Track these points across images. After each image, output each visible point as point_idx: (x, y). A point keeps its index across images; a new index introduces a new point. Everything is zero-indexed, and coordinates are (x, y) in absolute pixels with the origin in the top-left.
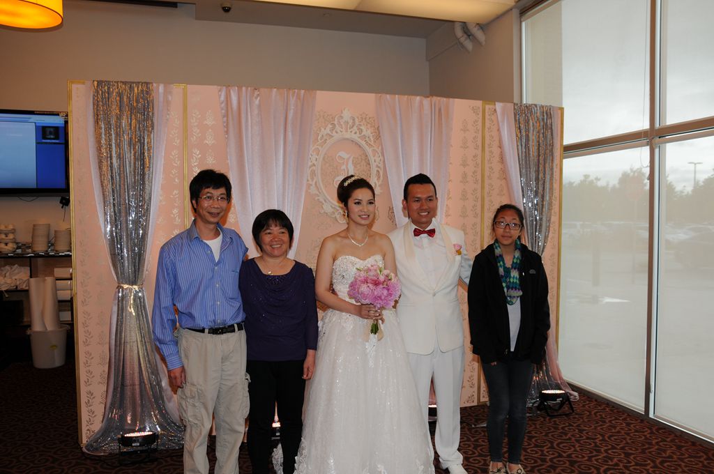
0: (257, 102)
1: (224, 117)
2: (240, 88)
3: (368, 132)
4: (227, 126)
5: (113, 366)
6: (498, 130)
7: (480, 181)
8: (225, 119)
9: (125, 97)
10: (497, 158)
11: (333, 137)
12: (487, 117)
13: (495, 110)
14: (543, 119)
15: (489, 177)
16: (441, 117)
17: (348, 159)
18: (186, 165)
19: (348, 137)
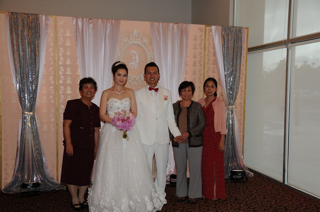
0: (91, 25)
1: (75, 32)
2: (83, 18)
3: (145, 41)
4: (77, 37)
5: (19, 151)
6: (213, 40)
7: (203, 65)
8: (76, 34)
9: (25, 21)
10: (212, 54)
11: (128, 43)
12: (207, 33)
13: (211, 30)
14: (237, 34)
15: (208, 64)
16: (183, 33)
17: (136, 54)
18: (56, 55)
19: (136, 43)
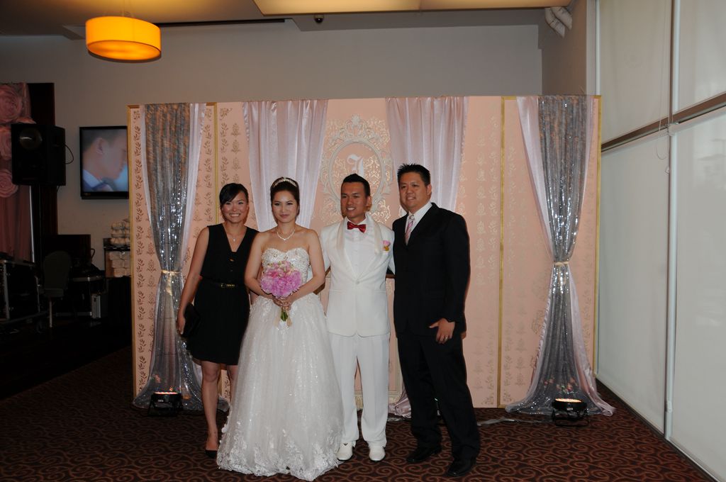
0: (274, 114)
1: (247, 128)
2: (260, 102)
6: (520, 125)
7: (499, 178)
9: (168, 117)
11: (343, 141)
13: (516, 104)
17: (359, 161)
19: (357, 140)
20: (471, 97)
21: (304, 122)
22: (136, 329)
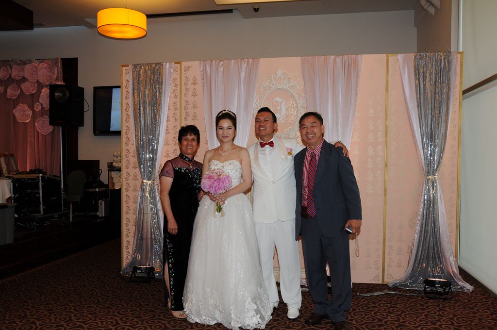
0: (221, 69)
2: (212, 61)
3: (294, 83)
7: (384, 114)
9: (148, 72)
12: (390, 65)
16: (351, 70)
19: (281, 87)
20: (363, 55)
21: (243, 75)
22: (124, 221)
